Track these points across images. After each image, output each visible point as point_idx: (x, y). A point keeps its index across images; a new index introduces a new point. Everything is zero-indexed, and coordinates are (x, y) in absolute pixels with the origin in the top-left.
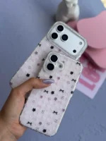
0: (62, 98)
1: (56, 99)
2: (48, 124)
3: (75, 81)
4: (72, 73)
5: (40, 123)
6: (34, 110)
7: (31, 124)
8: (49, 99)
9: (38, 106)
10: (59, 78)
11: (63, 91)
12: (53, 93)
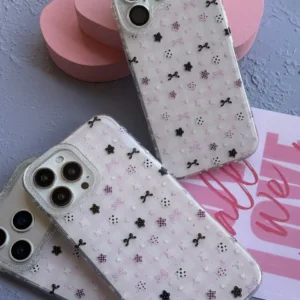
0: (216, 60)
1: (204, 75)
2: (229, 135)
6: (179, 132)
9: (180, 117)
10: (176, 26)
11: (206, 45)
12: (188, 67)
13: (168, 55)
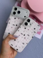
0: (28, 38)
1: (25, 38)
2: (19, 47)
3: (35, 32)
4: (35, 29)
5: (16, 46)
6: (15, 40)
7: (12, 45)
8: (22, 37)
10: (28, 30)
11: (29, 35)
12: (24, 35)
13: (24, 31)
